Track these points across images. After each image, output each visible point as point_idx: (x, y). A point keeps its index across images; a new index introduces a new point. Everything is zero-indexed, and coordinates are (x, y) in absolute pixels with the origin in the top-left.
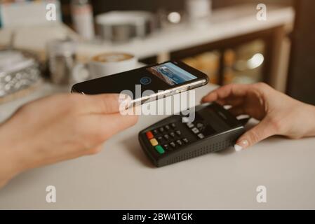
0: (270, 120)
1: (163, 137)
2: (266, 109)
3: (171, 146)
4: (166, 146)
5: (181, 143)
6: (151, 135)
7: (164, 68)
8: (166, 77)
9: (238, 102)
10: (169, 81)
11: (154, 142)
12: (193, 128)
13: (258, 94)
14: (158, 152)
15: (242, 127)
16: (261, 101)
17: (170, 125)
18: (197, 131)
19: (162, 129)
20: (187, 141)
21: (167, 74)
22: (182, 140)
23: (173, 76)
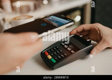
0: (105, 41)
1: (54, 54)
2: (101, 35)
3: (59, 58)
4: (56, 58)
5: (63, 56)
6: (47, 54)
7: (50, 18)
8: (52, 22)
9: (86, 33)
10: (55, 24)
11: (50, 57)
12: (67, 48)
13: (97, 29)
14: (52, 62)
15: (92, 45)
16: (99, 32)
17: (56, 47)
18: (70, 49)
19: (52, 50)
20: (66, 55)
21: (53, 21)
22: (63, 54)
23: (57, 22)
